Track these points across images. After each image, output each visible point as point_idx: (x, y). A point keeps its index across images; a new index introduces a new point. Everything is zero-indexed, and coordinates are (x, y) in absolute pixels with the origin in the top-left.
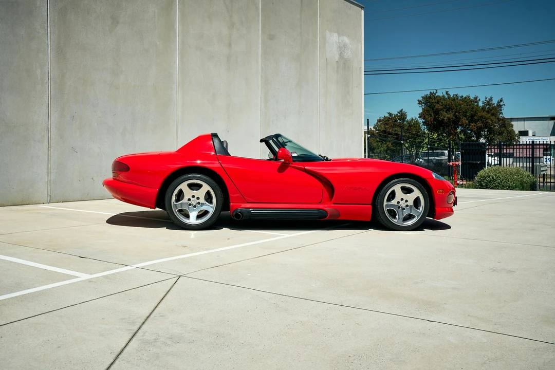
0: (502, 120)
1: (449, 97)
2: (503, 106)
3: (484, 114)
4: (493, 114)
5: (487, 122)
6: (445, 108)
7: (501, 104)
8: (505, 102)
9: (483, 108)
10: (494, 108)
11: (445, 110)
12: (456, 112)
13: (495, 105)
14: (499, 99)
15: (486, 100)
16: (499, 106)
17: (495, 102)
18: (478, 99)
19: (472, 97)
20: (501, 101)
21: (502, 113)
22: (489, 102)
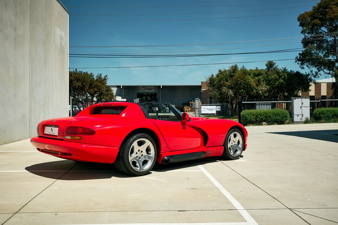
0: (107, 87)
1: (77, 73)
2: (107, 79)
3: (98, 83)
4: (102, 84)
5: (100, 89)
6: (76, 79)
7: (106, 78)
8: (108, 77)
9: (97, 80)
10: (103, 80)
11: (76, 80)
12: (83, 82)
13: (103, 78)
14: (105, 75)
15: (98, 75)
16: (105, 79)
17: (103, 77)
18: (93, 75)
19: (89, 73)
20: (106, 76)
21: (106, 84)
22: (99, 77)
